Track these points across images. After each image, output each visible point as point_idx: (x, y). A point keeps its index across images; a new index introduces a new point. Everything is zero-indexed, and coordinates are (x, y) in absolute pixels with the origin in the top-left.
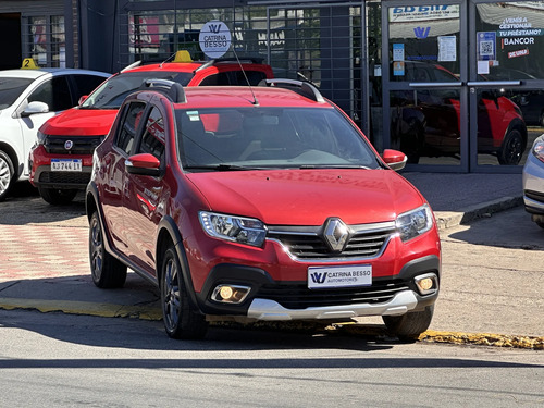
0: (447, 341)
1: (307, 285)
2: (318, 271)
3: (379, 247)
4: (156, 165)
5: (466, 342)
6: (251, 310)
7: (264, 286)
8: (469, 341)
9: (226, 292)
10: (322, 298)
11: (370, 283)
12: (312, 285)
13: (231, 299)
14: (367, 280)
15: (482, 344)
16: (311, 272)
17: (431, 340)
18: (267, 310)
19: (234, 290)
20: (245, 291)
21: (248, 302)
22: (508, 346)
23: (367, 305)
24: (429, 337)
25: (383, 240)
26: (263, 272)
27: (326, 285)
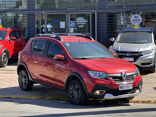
0: (137, 102)
1: (119, 89)
2: (122, 86)
3: (132, 79)
4: (63, 58)
5: (143, 102)
6: (105, 97)
7: (108, 90)
8: (144, 102)
9: (98, 92)
10: (121, 93)
11: (132, 88)
12: (120, 89)
13: (99, 94)
14: (131, 88)
15: (147, 102)
16: (120, 86)
17: (133, 102)
18: (109, 96)
19: (100, 92)
20: (104, 92)
21: (104, 95)
22: (155, 103)
23: (131, 94)
24: (132, 101)
25: (133, 77)
26: (108, 86)
27: (123, 89)
